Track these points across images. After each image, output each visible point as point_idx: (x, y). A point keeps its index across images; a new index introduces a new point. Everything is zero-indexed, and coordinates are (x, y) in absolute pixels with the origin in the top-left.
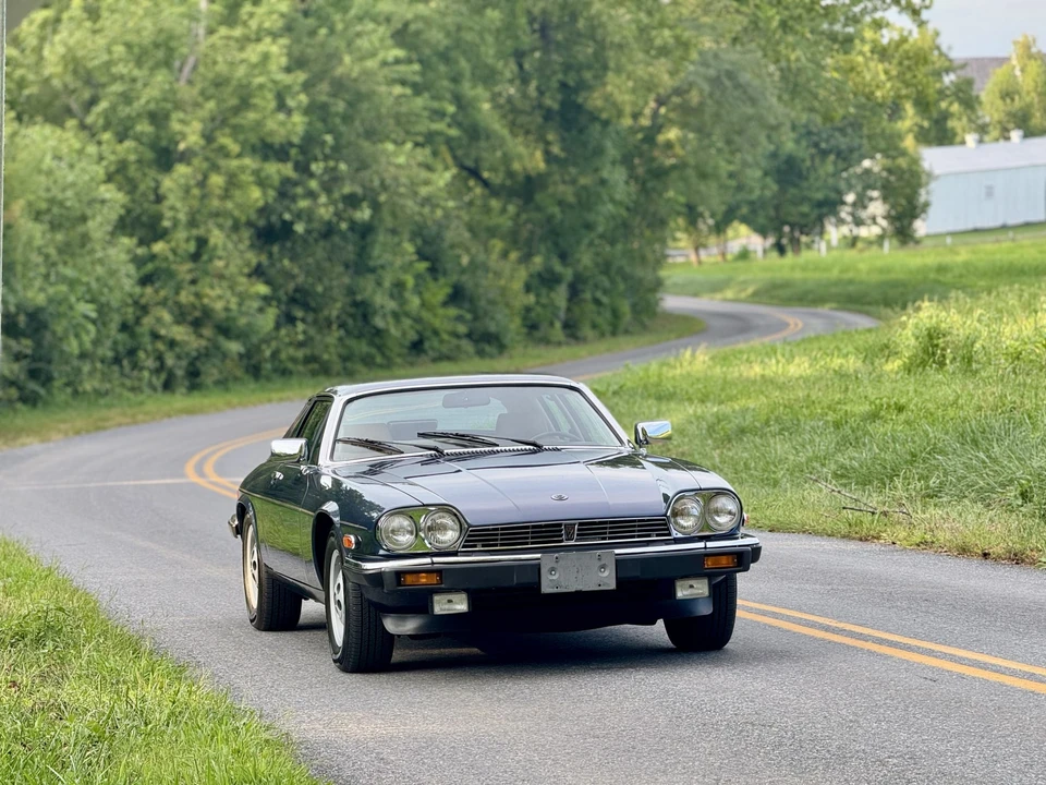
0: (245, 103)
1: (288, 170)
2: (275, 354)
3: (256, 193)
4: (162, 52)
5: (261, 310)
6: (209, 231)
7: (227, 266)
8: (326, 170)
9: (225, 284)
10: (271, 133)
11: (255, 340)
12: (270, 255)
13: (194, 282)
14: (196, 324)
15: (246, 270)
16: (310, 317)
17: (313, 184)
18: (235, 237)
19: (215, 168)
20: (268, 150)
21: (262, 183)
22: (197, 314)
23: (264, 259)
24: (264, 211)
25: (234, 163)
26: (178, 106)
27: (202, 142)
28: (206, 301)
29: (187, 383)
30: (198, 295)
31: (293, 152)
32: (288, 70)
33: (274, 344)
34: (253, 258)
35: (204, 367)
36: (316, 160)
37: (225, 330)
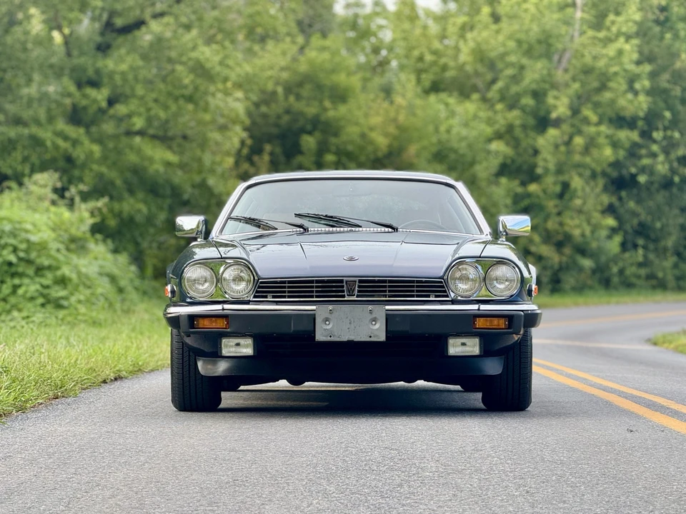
0: (603, 87)
1: (635, 136)
2: (621, 272)
3: (608, 152)
4: (543, 47)
5: (610, 237)
6: (571, 178)
7: (584, 203)
8: (665, 138)
9: (583, 217)
10: (623, 108)
11: (603, 259)
12: (620, 199)
13: (559, 214)
14: (559, 245)
15: (599, 208)
16: (651, 246)
17: (655, 148)
18: (592, 183)
19: (580, 132)
20: (621, 121)
21: (615, 145)
22: (560, 238)
23: (614, 200)
24: (616, 164)
25: (592, 129)
26: (554, 86)
27: (569, 113)
28: (567, 229)
29: (550, 286)
30: (561, 224)
31: (640, 123)
32: (638, 63)
33: (621, 264)
34: (606, 199)
35: (563, 276)
36: (657, 129)
37: (582, 251)
